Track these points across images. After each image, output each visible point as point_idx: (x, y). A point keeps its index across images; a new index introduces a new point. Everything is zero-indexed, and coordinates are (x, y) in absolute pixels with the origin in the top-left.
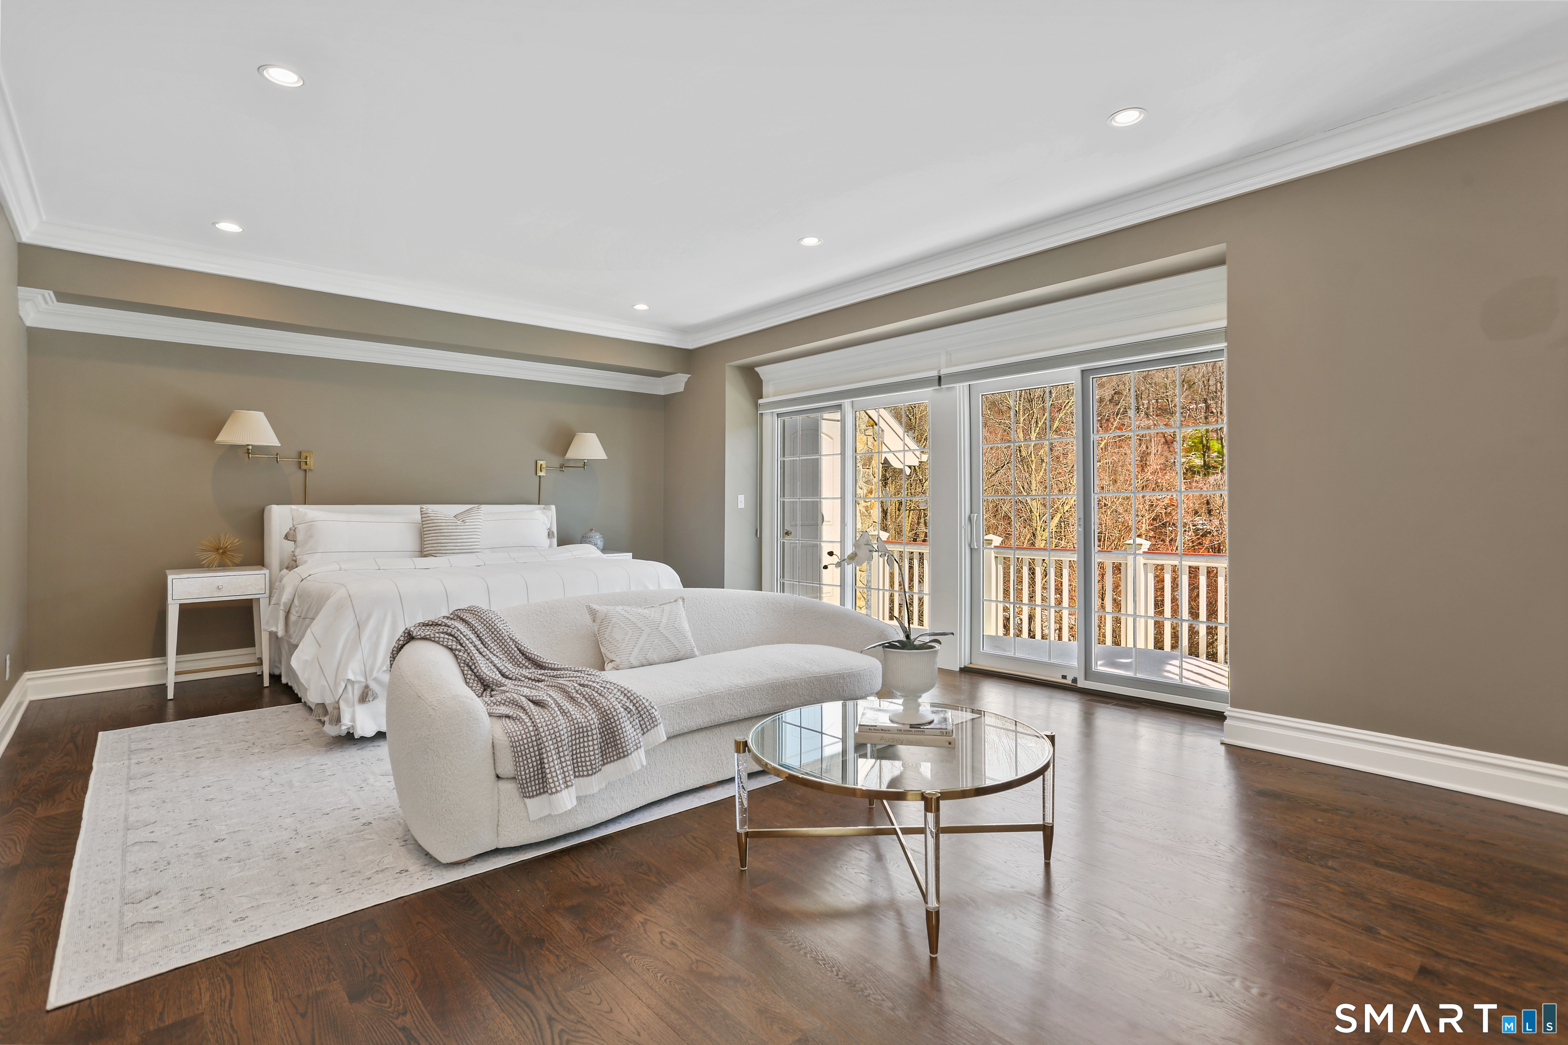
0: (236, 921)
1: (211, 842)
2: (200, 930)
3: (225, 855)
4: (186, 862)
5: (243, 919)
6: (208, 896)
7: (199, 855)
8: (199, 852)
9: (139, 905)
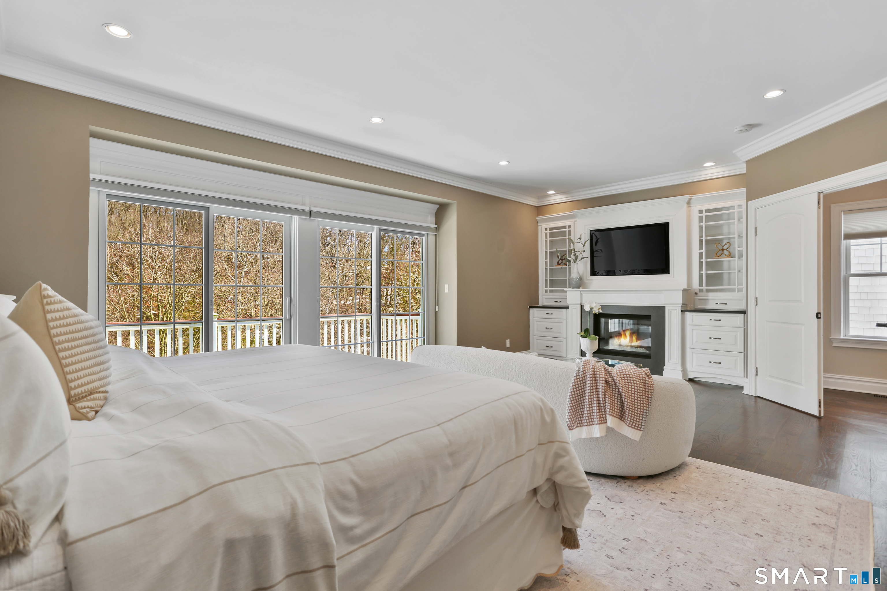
0: (782, 490)
1: (765, 538)
2: (799, 495)
3: (764, 523)
4: (789, 533)
5: (779, 489)
6: (788, 507)
7: (779, 533)
8: (777, 536)
9: (827, 523)
